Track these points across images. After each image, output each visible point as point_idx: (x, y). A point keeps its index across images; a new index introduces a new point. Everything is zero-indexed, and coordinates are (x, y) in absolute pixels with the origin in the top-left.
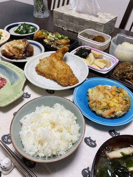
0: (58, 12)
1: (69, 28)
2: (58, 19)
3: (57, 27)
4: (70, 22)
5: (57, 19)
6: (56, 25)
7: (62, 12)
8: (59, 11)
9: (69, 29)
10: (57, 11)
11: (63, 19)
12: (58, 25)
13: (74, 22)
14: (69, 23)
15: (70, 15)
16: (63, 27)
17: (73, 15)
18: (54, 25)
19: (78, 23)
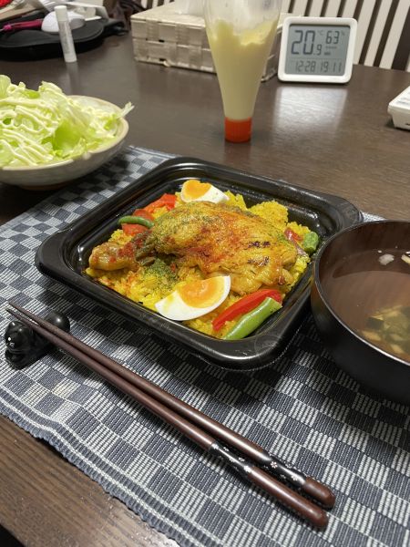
0: (145, 20)
1: (177, 62)
3: (145, 65)
4: (181, 43)
5: (144, 41)
6: (143, 59)
7: (156, 20)
8: (148, 19)
9: (179, 64)
10: (143, 18)
15: (178, 23)
16: (162, 60)
17: (186, 24)
18: (137, 58)
19: (200, 43)
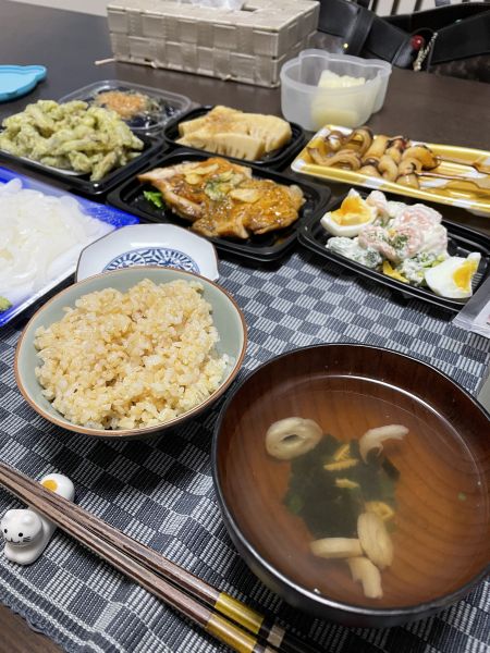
0: (124, 11)
1: (167, 62)
2: (128, 34)
4: (171, 40)
5: (124, 36)
6: (124, 59)
7: (138, 10)
8: (128, 9)
9: (170, 66)
10: (121, 8)
11: (146, 33)
12: (130, 56)
13: (183, 38)
14: (167, 45)
15: (165, 14)
16: (149, 60)
17: (177, 16)
19: (195, 40)
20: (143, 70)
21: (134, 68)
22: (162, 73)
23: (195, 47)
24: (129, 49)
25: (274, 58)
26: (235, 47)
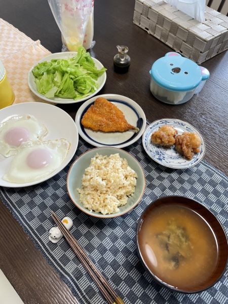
0: (143, 3)
1: (155, 33)
2: (141, 14)
6: (137, 24)
9: (155, 35)
11: (149, 17)
12: (140, 24)
13: (164, 26)
14: (156, 26)
16: (148, 29)
17: (164, 15)
18: (133, 22)
19: (169, 30)
20: (143, 31)
21: (140, 29)
22: (151, 37)
23: (168, 32)
24: (140, 20)
25: (201, 52)
26: (185, 40)
